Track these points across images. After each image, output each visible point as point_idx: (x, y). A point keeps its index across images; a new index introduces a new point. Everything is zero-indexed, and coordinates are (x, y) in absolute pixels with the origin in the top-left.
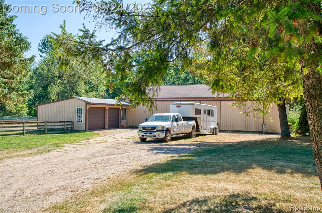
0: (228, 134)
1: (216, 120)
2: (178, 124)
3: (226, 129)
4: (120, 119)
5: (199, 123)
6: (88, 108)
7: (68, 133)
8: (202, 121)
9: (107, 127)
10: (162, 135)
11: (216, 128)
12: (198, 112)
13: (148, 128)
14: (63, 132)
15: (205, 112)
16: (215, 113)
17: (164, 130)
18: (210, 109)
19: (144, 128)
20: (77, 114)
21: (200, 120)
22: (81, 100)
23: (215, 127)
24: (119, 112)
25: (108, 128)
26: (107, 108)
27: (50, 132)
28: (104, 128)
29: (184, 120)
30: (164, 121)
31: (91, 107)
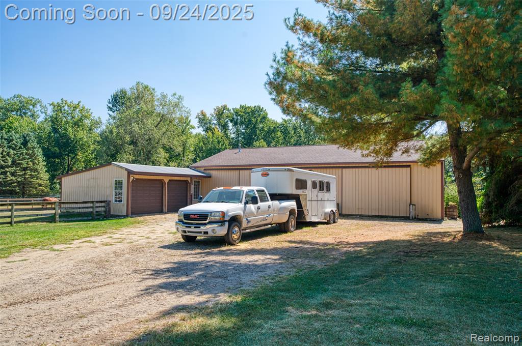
0: (354, 222)
1: (335, 199)
2: (259, 208)
3: (350, 213)
4: (189, 197)
5: (303, 203)
6: (131, 181)
7: (98, 220)
8: (309, 200)
9: (166, 209)
10: (222, 231)
11: (334, 213)
12: (301, 184)
13: (193, 216)
14: (91, 218)
15: (314, 185)
16: (333, 187)
17: (226, 221)
18: (324, 180)
19: (187, 216)
20: (115, 189)
21: (306, 199)
22: (121, 167)
23: (332, 211)
24: (187, 187)
25: (168, 212)
26: (166, 180)
27: (65, 219)
28: (161, 212)
29: (271, 200)
30: (229, 202)
31: (136, 179)
